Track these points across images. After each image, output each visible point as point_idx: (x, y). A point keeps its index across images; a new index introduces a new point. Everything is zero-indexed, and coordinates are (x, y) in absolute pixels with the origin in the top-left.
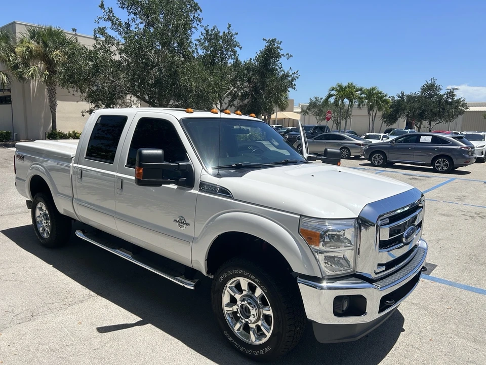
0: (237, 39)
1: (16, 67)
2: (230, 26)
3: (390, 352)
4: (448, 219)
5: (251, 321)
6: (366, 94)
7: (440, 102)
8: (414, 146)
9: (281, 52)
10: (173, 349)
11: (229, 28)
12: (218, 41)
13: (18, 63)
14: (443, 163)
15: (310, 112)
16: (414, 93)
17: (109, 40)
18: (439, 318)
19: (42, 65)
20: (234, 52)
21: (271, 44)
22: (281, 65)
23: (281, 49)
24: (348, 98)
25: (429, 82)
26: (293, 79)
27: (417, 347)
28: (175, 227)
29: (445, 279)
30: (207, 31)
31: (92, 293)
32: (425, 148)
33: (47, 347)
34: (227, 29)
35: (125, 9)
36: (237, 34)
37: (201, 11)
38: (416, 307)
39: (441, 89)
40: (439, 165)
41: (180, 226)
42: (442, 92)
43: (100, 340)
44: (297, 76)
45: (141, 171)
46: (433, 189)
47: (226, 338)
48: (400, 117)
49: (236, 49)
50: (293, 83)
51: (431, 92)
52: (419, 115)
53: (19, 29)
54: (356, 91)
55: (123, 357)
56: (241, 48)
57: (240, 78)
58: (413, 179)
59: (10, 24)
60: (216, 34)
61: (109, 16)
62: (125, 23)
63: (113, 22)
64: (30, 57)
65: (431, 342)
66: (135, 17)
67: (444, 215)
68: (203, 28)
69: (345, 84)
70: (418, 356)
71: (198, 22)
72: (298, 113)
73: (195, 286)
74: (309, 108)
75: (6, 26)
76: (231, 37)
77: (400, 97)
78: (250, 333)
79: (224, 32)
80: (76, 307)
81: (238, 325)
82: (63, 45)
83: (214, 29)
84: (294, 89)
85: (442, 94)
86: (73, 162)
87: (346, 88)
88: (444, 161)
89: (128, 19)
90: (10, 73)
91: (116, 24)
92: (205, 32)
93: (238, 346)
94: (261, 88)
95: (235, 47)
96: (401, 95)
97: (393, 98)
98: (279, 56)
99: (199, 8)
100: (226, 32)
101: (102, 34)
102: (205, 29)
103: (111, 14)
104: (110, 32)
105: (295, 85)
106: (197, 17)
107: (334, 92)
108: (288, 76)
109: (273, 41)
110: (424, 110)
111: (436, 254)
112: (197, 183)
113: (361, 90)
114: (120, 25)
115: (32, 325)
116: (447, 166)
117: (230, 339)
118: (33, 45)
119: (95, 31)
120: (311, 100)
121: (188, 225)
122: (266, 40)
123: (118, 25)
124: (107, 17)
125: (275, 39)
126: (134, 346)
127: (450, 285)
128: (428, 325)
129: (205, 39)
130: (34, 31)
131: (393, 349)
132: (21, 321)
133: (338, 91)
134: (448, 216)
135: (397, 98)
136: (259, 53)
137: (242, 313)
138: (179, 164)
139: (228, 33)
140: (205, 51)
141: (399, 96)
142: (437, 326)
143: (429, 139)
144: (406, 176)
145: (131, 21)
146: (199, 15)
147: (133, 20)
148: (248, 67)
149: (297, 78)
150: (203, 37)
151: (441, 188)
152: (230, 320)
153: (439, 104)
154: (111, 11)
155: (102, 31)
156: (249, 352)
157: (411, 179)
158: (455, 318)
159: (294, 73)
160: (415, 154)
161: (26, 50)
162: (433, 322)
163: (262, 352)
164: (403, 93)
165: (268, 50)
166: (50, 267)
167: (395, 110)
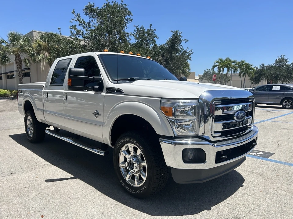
0: (155, 33)
1: (33, 55)
2: (151, 25)
3: (231, 197)
4: (287, 131)
5: (134, 171)
6: (239, 65)
7: (288, 69)
8: (268, 93)
9: (182, 39)
10: (88, 191)
11: (150, 27)
12: (144, 34)
13: (34, 53)
14: (289, 102)
15: (205, 79)
16: (270, 64)
17: (78, 33)
18: (270, 180)
19: (48, 54)
20: (154, 41)
21: (175, 34)
22: (182, 47)
23: (181, 37)
24: (227, 67)
25: (280, 57)
26: (190, 54)
27: (250, 194)
28: (93, 118)
29: (279, 160)
30: (138, 29)
31: (50, 164)
32: (276, 93)
33: (14, 188)
34: (149, 27)
35: (88, 16)
36: (155, 30)
37: (132, 15)
38: (254, 174)
39: (288, 61)
40: (286, 104)
41: (95, 116)
42: (289, 63)
43: (46, 185)
44: (192, 53)
45: (70, 81)
46: (280, 116)
47: (121, 184)
48: (261, 80)
49: (155, 39)
50: (190, 57)
51: (282, 63)
52: (274, 77)
53: (35, 34)
54: (232, 63)
55: (56, 194)
56: (158, 38)
57: (157, 54)
58: (268, 112)
59: (30, 32)
60: (143, 30)
61: (78, 18)
62: (88, 23)
63: (80, 22)
64: (41, 49)
65: (261, 193)
66: (93, 20)
67: (285, 129)
68: (135, 28)
69: (224, 59)
70: (250, 199)
71: (130, 21)
72: (198, 80)
73: (104, 154)
74: (204, 76)
75: (28, 34)
76: (152, 32)
77: (262, 67)
78: (134, 180)
79: (148, 29)
80: (38, 170)
81: (128, 176)
82: (52, 36)
83: (142, 28)
84: (191, 60)
85: (289, 64)
86: (44, 89)
87: (225, 61)
88: (289, 101)
89: (89, 21)
90: (30, 59)
91: (82, 23)
92: (137, 30)
93: (127, 188)
94: (170, 60)
95: (154, 38)
96: (262, 66)
97: (257, 68)
98: (180, 41)
99: (131, 13)
100: (149, 29)
101: (74, 29)
102: (136, 28)
103: (79, 17)
104: (79, 28)
105: (191, 58)
106: (130, 19)
107: (217, 64)
108: (186, 53)
109: (177, 32)
110: (278, 74)
111: (275, 148)
112: (105, 88)
113: (235, 62)
114: (84, 23)
115: (10, 178)
116: (291, 104)
117: (123, 185)
118: (42, 43)
119: (70, 27)
120: (205, 71)
121: (100, 115)
122: (172, 31)
123: (83, 23)
124: (76, 19)
125: (178, 31)
126: (65, 189)
127: (281, 163)
128: (261, 184)
129: (137, 34)
130: (43, 35)
131: (233, 195)
132: (5, 175)
133: (220, 63)
134: (288, 129)
135: (259, 68)
136: (169, 40)
137: (130, 166)
138: (94, 77)
139: (150, 29)
140: (136, 40)
141: (260, 67)
142: (267, 184)
143: (278, 88)
144: (263, 111)
145: (91, 22)
146: (131, 17)
147: (92, 21)
148: (162, 48)
149: (192, 54)
150: (135, 33)
151: (286, 116)
152: (124, 172)
153: (288, 71)
154: (79, 15)
155: (74, 28)
156: (134, 192)
157: (266, 112)
158: (281, 181)
159: (190, 51)
160: (269, 97)
161: (38, 45)
162: (265, 182)
163: (141, 191)
164: (263, 65)
165: (174, 37)
166: (30, 152)
167: (258, 75)
